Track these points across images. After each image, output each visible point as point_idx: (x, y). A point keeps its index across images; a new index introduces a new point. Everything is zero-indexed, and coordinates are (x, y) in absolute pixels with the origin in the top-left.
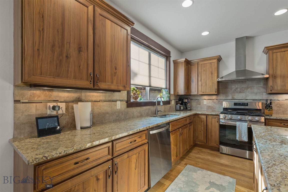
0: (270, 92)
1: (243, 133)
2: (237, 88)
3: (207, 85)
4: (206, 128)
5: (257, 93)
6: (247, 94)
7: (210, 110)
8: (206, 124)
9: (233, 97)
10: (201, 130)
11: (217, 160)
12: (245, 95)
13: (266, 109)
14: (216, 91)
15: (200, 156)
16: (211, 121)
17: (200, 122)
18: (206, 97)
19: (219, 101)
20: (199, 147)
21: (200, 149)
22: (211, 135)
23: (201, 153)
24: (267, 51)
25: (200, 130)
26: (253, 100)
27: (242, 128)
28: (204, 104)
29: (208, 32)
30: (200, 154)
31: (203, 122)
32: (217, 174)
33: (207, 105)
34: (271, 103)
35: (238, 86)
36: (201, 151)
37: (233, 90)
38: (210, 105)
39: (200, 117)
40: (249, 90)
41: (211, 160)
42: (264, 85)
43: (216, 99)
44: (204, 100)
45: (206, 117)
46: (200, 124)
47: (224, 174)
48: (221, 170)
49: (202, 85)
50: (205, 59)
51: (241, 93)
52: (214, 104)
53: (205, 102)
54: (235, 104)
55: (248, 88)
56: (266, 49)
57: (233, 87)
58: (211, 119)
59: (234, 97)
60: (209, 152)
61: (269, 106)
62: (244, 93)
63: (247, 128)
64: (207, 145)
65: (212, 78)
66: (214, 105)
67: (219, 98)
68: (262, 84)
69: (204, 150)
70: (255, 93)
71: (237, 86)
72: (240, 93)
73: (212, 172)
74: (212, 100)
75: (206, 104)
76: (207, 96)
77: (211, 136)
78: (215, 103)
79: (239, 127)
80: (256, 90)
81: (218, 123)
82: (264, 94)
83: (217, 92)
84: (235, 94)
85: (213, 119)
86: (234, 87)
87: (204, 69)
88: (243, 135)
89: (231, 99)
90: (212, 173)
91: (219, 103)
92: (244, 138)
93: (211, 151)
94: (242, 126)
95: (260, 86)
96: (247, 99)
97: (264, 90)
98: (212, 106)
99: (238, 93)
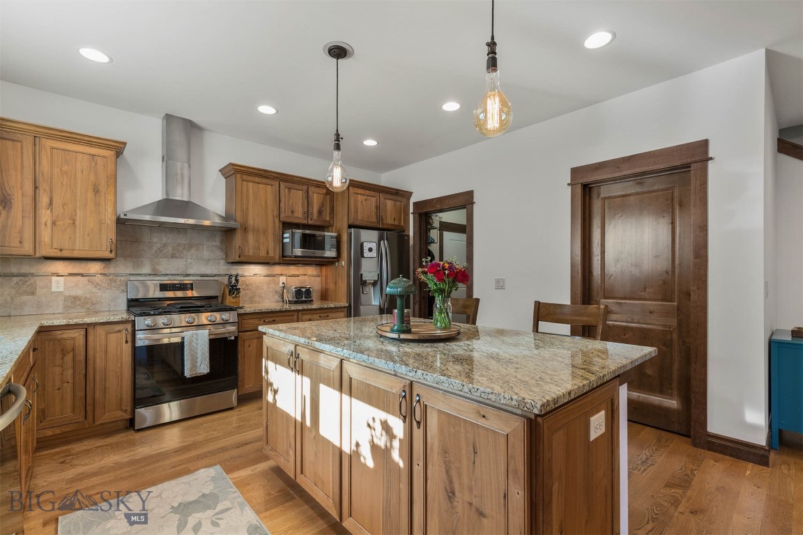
0: (237, 259)
1: (199, 355)
2: (165, 244)
3: (75, 227)
4: (84, 372)
5: (209, 260)
6: (189, 261)
7: (81, 310)
8: (82, 358)
9: (154, 269)
10: (63, 382)
11: (143, 451)
12: (185, 263)
13: (229, 295)
14: (113, 248)
15: (80, 470)
16: (103, 342)
17: (59, 356)
18: (60, 267)
19: (110, 279)
20: (54, 448)
21: (62, 452)
22: (105, 388)
23: (75, 462)
24: (233, 172)
25: (58, 383)
26: (202, 276)
27: (197, 344)
28: (54, 289)
29: (106, 54)
30: (73, 466)
31: (71, 354)
32: (173, 482)
33: (67, 294)
34: (237, 281)
35: (169, 241)
36: (68, 456)
37: (155, 248)
38: (79, 292)
39: (59, 337)
40: (193, 251)
41: (126, 460)
42: (221, 243)
43: (100, 272)
44: (54, 279)
45: (83, 332)
46: (58, 362)
47: (188, 472)
48: (174, 467)
49: (54, 223)
50: (70, 135)
51: (176, 258)
52: (95, 290)
53: (58, 284)
54: (164, 287)
55: (190, 246)
56: (231, 167)
57: (155, 240)
58: (103, 337)
59: (158, 267)
60: (98, 444)
61: (234, 289)
62: (182, 258)
63: (207, 341)
64: (87, 426)
65: (97, 204)
66: (93, 293)
67: (112, 270)
68: (217, 242)
69: (77, 447)
70: (205, 260)
71: (164, 240)
72: (172, 257)
73: (157, 484)
74: (87, 278)
75: (61, 289)
76: (66, 263)
77: (105, 390)
78: (97, 285)
79: (191, 342)
80: (206, 254)
81: (130, 344)
82: (222, 262)
83: (113, 252)
84: (160, 260)
85: (113, 337)
86: (157, 240)
87: (65, 168)
88: (199, 360)
89: (150, 275)
90: (160, 486)
91: (113, 284)
92: (203, 366)
93: (103, 440)
94: (197, 339)
95: (214, 243)
96: (188, 273)
97: (221, 254)
98: (88, 296)
99: (168, 257)
